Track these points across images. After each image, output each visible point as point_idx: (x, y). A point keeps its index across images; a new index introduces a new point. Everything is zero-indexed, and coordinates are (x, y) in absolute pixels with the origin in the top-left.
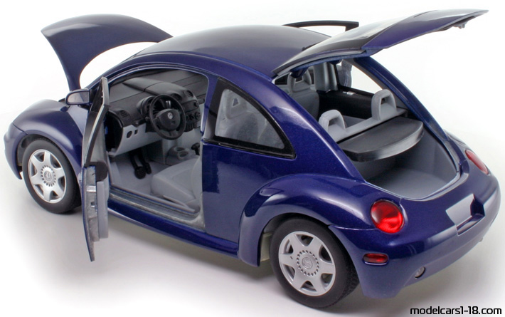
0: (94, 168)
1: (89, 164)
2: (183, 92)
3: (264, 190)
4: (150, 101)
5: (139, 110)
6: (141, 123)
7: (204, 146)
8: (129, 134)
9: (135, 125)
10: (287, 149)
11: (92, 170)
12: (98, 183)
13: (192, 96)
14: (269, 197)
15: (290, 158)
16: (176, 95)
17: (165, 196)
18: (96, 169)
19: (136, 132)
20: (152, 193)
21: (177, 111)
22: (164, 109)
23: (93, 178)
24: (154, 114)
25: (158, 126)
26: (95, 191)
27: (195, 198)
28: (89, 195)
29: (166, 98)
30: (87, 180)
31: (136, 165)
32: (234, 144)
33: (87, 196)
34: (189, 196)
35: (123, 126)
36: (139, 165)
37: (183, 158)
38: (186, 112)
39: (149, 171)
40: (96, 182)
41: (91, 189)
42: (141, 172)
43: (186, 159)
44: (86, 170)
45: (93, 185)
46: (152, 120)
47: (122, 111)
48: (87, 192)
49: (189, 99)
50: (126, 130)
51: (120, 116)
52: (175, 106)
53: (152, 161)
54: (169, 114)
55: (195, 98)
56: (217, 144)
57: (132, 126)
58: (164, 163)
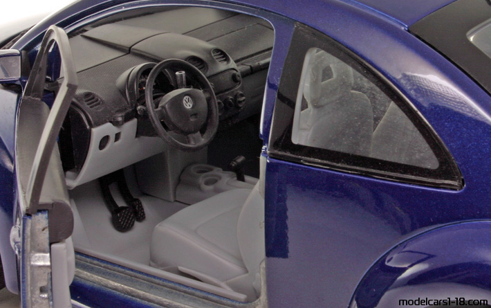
0: (46, 215)
1: (36, 208)
2: (208, 52)
3: (395, 256)
4: (145, 72)
5: (122, 92)
6: (127, 118)
7: (268, 165)
8: (104, 142)
9: (116, 123)
10: (445, 170)
11: (42, 220)
12: (53, 246)
13: (227, 60)
14: (404, 270)
15: (452, 187)
16: (193, 59)
17: (182, 268)
18: (49, 218)
19: (117, 137)
20: (153, 261)
21: (200, 92)
22: (172, 88)
23: (44, 237)
24: (154, 98)
25: (163, 124)
26: (48, 263)
27: (247, 272)
28: (37, 272)
29: (175, 66)
30: (32, 240)
31: (115, 205)
32: (333, 160)
33: (32, 274)
34: (233, 267)
35: (91, 126)
36: (121, 203)
37: (210, 187)
38: (216, 94)
39: (140, 216)
40: (51, 244)
41: (41, 260)
42: (125, 219)
43: (218, 191)
44: (29, 221)
45: (44, 252)
46: (152, 112)
47: (87, 95)
48: (32, 267)
49: (222, 66)
50: (97, 133)
51: (85, 106)
52: (194, 80)
53: (145, 194)
54: (186, 98)
55: (232, 64)
56: (297, 161)
57: (109, 124)
58: (172, 199)
